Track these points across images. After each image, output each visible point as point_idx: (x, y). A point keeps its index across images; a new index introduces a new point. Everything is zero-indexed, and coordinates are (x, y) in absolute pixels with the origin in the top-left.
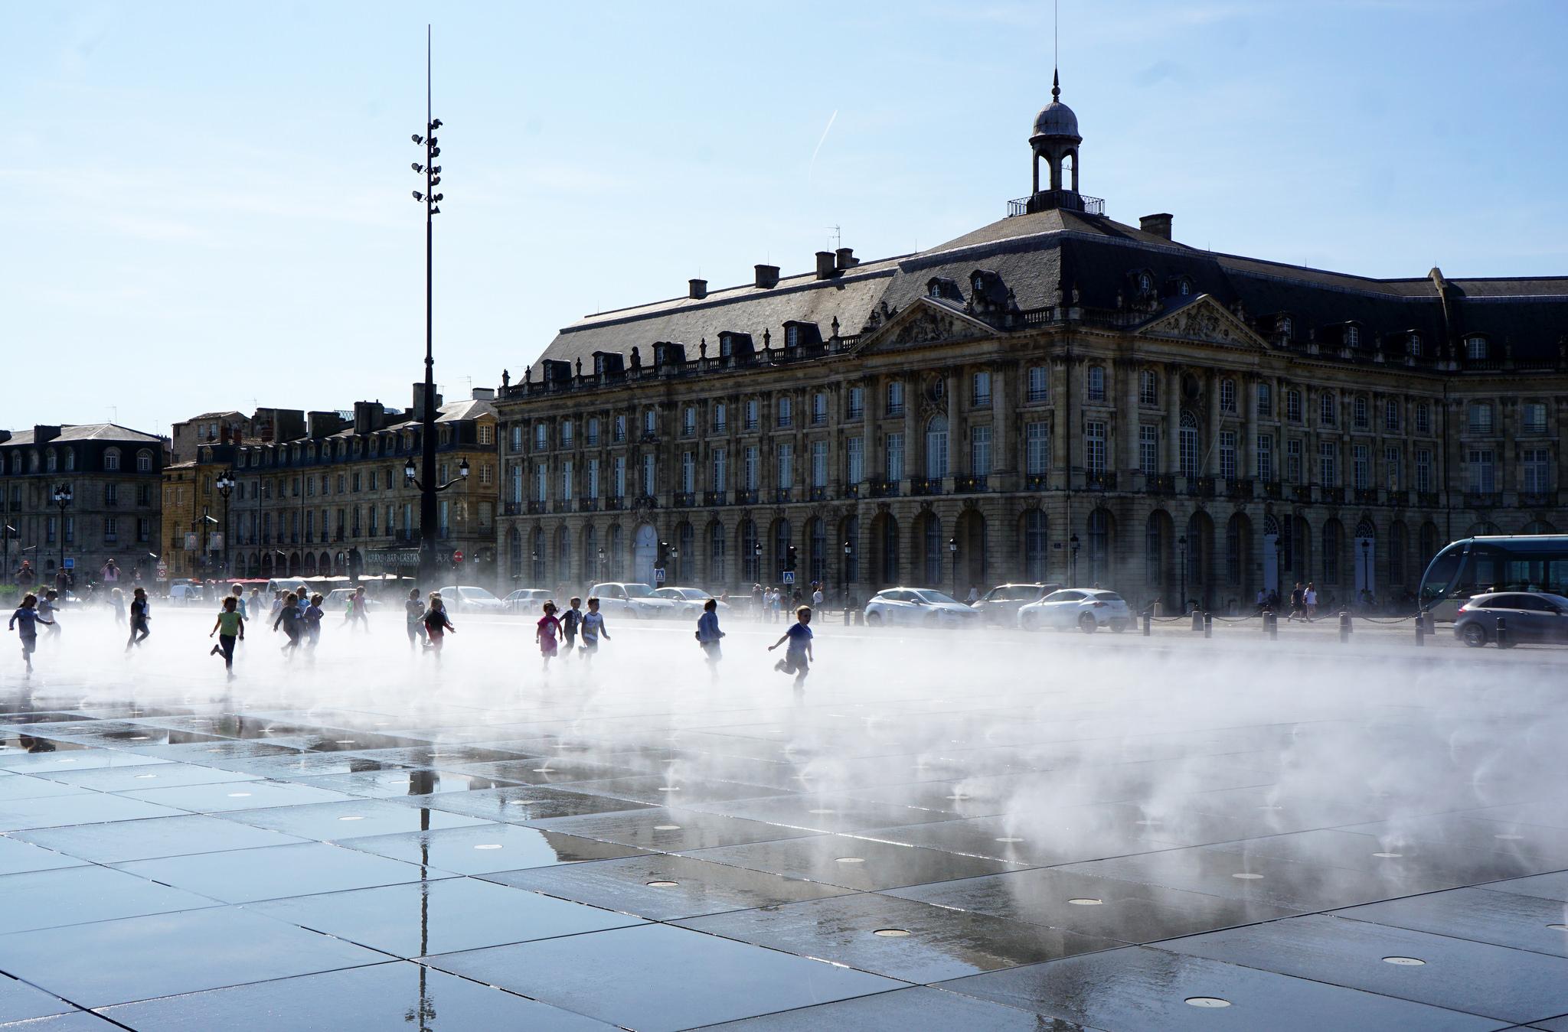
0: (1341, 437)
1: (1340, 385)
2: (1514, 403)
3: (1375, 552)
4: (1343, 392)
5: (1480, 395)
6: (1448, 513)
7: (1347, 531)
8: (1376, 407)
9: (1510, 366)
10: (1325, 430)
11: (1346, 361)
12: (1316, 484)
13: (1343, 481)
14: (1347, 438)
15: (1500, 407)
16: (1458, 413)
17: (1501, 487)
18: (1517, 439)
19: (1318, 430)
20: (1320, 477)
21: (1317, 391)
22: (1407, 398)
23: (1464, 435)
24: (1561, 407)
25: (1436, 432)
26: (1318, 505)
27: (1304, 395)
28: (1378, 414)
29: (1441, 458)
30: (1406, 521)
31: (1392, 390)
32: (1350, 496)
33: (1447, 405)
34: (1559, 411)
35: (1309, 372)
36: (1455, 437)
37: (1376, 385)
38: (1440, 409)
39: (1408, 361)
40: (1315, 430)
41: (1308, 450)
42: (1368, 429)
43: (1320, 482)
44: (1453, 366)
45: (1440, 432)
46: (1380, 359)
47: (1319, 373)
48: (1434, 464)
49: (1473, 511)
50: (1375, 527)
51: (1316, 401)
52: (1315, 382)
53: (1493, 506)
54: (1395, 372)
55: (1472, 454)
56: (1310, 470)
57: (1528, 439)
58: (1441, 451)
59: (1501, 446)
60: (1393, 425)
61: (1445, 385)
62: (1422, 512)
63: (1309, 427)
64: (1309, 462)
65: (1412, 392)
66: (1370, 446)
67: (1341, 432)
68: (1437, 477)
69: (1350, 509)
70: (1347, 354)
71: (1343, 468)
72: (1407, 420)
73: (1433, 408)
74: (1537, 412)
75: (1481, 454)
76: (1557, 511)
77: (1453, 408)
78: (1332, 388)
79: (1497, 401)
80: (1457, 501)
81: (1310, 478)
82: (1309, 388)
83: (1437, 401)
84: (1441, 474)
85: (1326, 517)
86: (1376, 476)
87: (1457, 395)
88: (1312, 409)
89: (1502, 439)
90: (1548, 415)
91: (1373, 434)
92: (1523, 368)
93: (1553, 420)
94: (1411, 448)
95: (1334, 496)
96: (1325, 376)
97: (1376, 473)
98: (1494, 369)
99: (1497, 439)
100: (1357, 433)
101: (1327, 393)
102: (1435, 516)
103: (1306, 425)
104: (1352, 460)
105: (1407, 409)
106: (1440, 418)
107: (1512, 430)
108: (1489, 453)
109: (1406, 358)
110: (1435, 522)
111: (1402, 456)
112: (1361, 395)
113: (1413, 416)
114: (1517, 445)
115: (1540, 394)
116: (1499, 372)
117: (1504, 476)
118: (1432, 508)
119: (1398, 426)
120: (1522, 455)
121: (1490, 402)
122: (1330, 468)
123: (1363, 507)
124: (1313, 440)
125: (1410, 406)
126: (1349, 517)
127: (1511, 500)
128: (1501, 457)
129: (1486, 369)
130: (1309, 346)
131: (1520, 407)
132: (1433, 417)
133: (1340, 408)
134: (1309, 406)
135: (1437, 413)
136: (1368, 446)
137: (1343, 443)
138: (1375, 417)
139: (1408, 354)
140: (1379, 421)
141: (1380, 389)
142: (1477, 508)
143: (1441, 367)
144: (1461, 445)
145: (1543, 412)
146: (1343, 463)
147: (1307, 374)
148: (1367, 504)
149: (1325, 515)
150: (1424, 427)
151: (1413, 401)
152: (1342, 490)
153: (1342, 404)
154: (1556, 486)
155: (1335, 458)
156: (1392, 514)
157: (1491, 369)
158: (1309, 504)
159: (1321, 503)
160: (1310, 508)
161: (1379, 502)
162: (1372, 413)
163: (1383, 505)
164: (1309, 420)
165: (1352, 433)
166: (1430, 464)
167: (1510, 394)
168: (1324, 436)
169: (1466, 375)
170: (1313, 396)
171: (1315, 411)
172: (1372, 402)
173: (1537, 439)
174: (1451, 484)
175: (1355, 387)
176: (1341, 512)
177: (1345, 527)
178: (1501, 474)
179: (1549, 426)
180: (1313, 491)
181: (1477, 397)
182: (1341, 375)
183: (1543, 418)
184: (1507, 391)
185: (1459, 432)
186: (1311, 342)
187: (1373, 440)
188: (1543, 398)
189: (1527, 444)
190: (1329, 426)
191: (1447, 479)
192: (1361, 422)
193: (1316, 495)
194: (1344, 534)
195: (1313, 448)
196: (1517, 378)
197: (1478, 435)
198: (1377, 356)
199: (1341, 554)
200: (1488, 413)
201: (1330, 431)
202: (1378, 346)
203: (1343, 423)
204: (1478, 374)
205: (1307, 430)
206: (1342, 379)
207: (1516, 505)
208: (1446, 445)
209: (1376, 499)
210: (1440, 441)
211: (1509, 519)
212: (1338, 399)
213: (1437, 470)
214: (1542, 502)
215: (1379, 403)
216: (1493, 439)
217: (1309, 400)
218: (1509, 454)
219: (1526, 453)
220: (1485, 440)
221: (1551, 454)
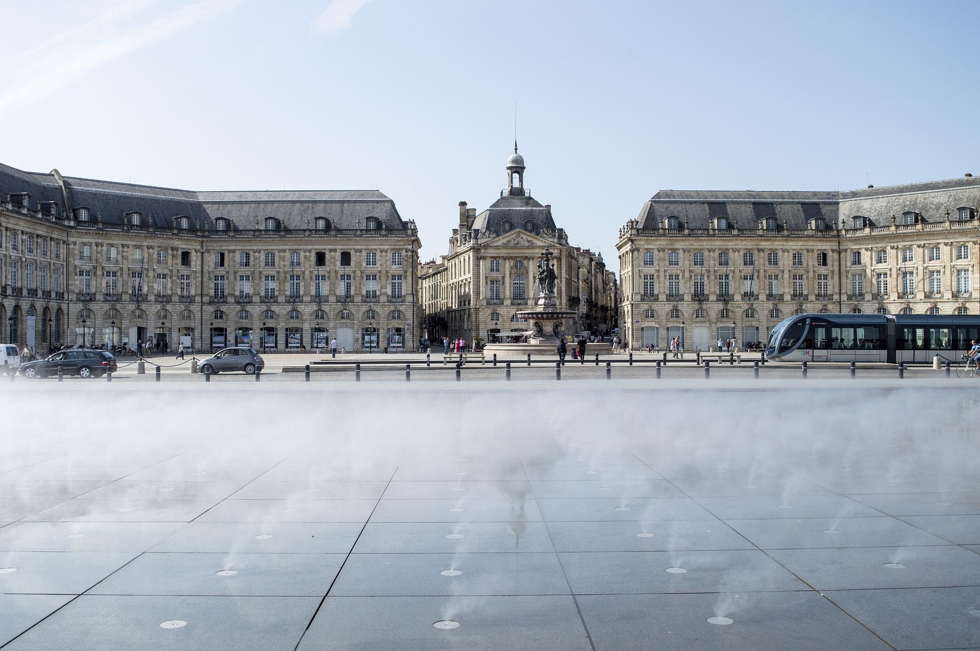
0: (21, 258)
1: (21, 228)
2: (102, 246)
3: (36, 324)
4: (23, 232)
5: (85, 240)
6: (68, 304)
7: (23, 312)
8: (37, 242)
9: (100, 226)
10: (14, 254)
11: (24, 215)
12: (9, 285)
13: (22, 284)
14: (24, 259)
15: (95, 248)
16: (74, 249)
17: (95, 290)
18: (103, 265)
19: (11, 254)
20: (10, 281)
21: (10, 230)
22: (51, 239)
23: (77, 261)
24: (124, 250)
25: (63, 259)
26: (10, 297)
27: (4, 232)
28: (38, 247)
29: (65, 273)
30: (50, 307)
31: (45, 234)
32: (25, 292)
33: (69, 244)
34: (123, 252)
35: (7, 219)
36: (72, 262)
37: (38, 230)
38: (65, 246)
39: (52, 219)
40: (9, 254)
41: (5, 265)
42: (33, 255)
43: (10, 283)
44: (72, 223)
45: (65, 259)
46: (40, 216)
47: (12, 221)
48: (62, 276)
49: (81, 302)
50: (36, 310)
51: (9, 236)
52: (10, 226)
53: (91, 300)
54: (47, 224)
55: (80, 271)
56: (6, 277)
57: (108, 265)
58: (65, 269)
59: (95, 268)
60: (45, 254)
61: (68, 234)
62: (57, 302)
63: (6, 251)
64: (6, 272)
65: (53, 236)
66: (34, 265)
67: (21, 256)
68: (63, 283)
69: (25, 300)
70: (25, 211)
71: (22, 276)
72: (51, 251)
73: (62, 245)
74: (112, 252)
75: (85, 272)
76: (122, 304)
77: (72, 246)
78: (17, 230)
79: (94, 244)
80: (73, 297)
81: (6, 281)
82: (7, 229)
83: (64, 242)
84: (65, 282)
85: (14, 304)
86: (37, 282)
87: (74, 239)
88: (8, 241)
89: (96, 265)
90: (118, 253)
91: (36, 258)
92: (106, 228)
93: (120, 256)
94: (52, 267)
95: (18, 292)
96: (14, 223)
97: (37, 280)
98: (93, 227)
99: (94, 264)
100: (29, 257)
101: (15, 232)
102: (62, 305)
103: (4, 250)
104: (26, 272)
105: (51, 245)
106: (65, 251)
107: (101, 260)
108: (89, 272)
109: (51, 217)
110: (62, 308)
111: (48, 271)
112: (31, 235)
113: (53, 249)
114: (103, 268)
115: (115, 242)
116: (95, 228)
117: (96, 284)
118: (61, 300)
119: (46, 254)
120: (105, 273)
121: (90, 244)
122: (15, 276)
123: (31, 299)
124: (8, 258)
125: (52, 243)
126: (25, 305)
127: (100, 297)
128: (95, 274)
129: (89, 227)
130: (7, 204)
131: (105, 248)
132: (62, 250)
133: (21, 242)
134: (6, 239)
135: (63, 249)
136: (33, 264)
137: (22, 262)
138: (37, 248)
139: (24, 207)
140: (39, 251)
141: (40, 233)
142: (83, 301)
143: (66, 223)
144: (75, 267)
145: (115, 252)
146: (22, 273)
147: (6, 221)
148: (32, 297)
149: (13, 303)
150: (58, 256)
151: (54, 240)
152: (21, 289)
153: (22, 240)
154: (121, 290)
155: (17, 270)
156: (44, 303)
157: (91, 227)
158: (6, 296)
159: (12, 296)
160: (7, 298)
161: (38, 297)
162: (36, 246)
163: (40, 298)
164: (6, 247)
165: (26, 257)
166: (60, 276)
167: (100, 241)
168: (13, 257)
169: (78, 229)
170: (8, 234)
171: (9, 243)
172: (35, 239)
173: (112, 265)
174: (70, 287)
175: (29, 230)
176: (20, 302)
177: (23, 310)
178: (95, 283)
179: (118, 259)
180: (8, 289)
181: (84, 241)
182: (22, 223)
183: (115, 255)
184: (99, 239)
185: (74, 259)
186: (8, 202)
187: (36, 261)
188: (116, 244)
189: (107, 268)
190: (15, 251)
191: (67, 285)
192: (30, 251)
193: (9, 291)
194: (22, 314)
195: (8, 264)
196: (104, 233)
197: (84, 262)
198: (39, 214)
199: (20, 325)
200: (89, 250)
201: (16, 255)
202: (39, 209)
203: (22, 251)
204: (85, 229)
205: (5, 253)
206: (22, 226)
207: (102, 300)
208: (68, 267)
209: (37, 295)
210: (65, 264)
211: (99, 307)
212: (20, 236)
213: (63, 279)
214: (115, 299)
215: (39, 241)
216: (91, 264)
217: (6, 236)
218: (99, 273)
219: (107, 272)
220: (87, 264)
221: (119, 274)
